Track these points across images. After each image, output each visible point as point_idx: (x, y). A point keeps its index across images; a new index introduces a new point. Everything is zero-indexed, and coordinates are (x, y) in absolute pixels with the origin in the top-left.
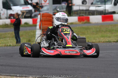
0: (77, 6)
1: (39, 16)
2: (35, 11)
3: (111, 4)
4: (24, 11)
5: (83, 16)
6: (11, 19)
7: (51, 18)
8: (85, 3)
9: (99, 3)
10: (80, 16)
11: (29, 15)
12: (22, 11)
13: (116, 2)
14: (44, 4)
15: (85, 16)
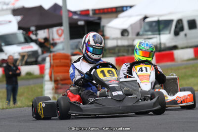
0: (114, 39)
2: (43, 53)
3: (170, 33)
4: (25, 54)
5: (123, 56)
7: (68, 61)
8: (126, 34)
9: (150, 33)
10: (118, 56)
11: (33, 59)
12: (21, 54)
13: (178, 29)
14: (58, 39)
15: (127, 56)
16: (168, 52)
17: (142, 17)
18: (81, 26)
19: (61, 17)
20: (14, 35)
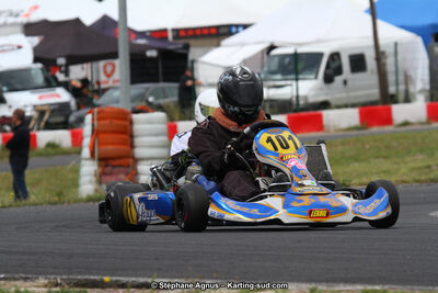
0: (211, 86)
1: (89, 118)
2: (79, 107)
3: (316, 78)
4: (45, 108)
6: (5, 131)
7: (127, 123)
9: (279, 77)
11: (60, 119)
12: (39, 108)
13: (330, 72)
16: (312, 113)
17: (266, 45)
18: (151, 59)
19: (115, 41)
20: (26, 71)
